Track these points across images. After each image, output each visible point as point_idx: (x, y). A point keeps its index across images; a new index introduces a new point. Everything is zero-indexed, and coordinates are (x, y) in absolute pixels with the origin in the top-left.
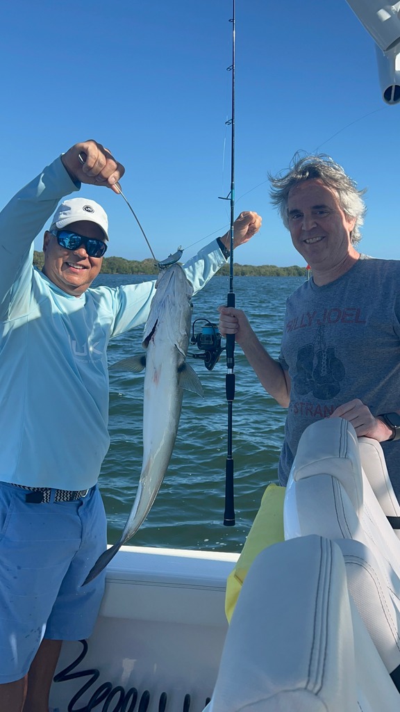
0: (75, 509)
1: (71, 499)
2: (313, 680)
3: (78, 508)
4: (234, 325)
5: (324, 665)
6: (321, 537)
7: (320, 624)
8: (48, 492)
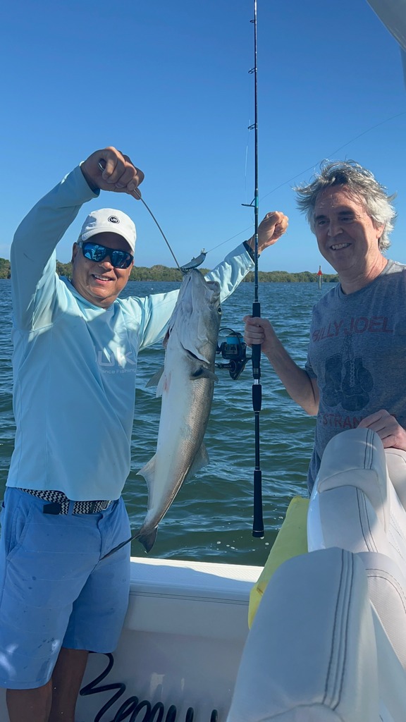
0: (96, 522)
1: (90, 512)
2: (330, 694)
3: (98, 522)
4: (260, 335)
5: (342, 680)
6: (343, 550)
7: (339, 638)
8: (67, 504)
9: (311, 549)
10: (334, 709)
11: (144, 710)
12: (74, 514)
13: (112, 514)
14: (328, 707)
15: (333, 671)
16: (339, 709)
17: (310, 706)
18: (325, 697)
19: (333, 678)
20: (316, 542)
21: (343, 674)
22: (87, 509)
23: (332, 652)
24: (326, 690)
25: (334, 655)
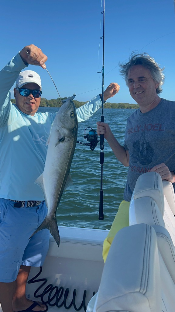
0: (36, 210)
1: (34, 206)
2: (142, 288)
4: (104, 130)
5: (148, 282)
6: (146, 225)
7: (146, 263)
8: (24, 203)
9: (131, 224)
10: (144, 294)
11: (55, 290)
12: (27, 207)
15: (144, 278)
16: (147, 294)
17: (134, 293)
18: (140, 289)
19: (144, 281)
20: (133, 221)
21: (148, 279)
22: (32, 205)
24: (141, 286)
25: (144, 271)
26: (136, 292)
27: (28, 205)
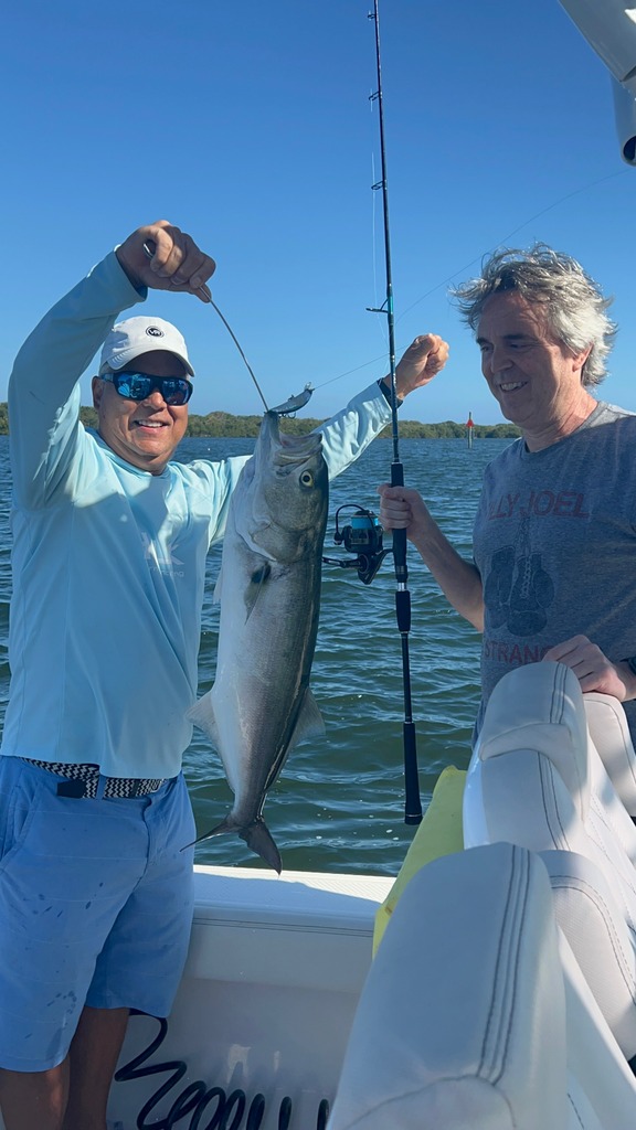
0: (140, 810)
1: (132, 795)
2: (488, 1063)
3: (144, 810)
4: (405, 514)
5: (507, 1041)
6: (514, 847)
7: (504, 977)
8: (94, 782)
9: (468, 845)
10: (494, 1084)
11: (215, 1101)
12: (106, 798)
13: (165, 800)
14: (486, 1080)
15: (495, 1028)
16: (503, 1084)
17: (458, 1079)
18: (481, 1067)
19: (493, 1037)
20: (475, 834)
21: (509, 1032)
22: (127, 789)
23: (494, 999)
24: (483, 1055)
25: (496, 1003)
26: (465, 1077)
27: (110, 791)
